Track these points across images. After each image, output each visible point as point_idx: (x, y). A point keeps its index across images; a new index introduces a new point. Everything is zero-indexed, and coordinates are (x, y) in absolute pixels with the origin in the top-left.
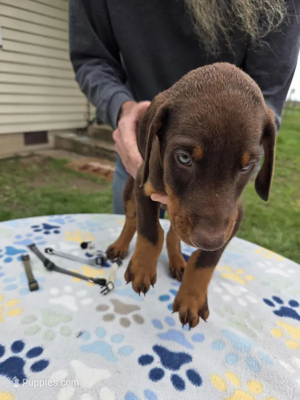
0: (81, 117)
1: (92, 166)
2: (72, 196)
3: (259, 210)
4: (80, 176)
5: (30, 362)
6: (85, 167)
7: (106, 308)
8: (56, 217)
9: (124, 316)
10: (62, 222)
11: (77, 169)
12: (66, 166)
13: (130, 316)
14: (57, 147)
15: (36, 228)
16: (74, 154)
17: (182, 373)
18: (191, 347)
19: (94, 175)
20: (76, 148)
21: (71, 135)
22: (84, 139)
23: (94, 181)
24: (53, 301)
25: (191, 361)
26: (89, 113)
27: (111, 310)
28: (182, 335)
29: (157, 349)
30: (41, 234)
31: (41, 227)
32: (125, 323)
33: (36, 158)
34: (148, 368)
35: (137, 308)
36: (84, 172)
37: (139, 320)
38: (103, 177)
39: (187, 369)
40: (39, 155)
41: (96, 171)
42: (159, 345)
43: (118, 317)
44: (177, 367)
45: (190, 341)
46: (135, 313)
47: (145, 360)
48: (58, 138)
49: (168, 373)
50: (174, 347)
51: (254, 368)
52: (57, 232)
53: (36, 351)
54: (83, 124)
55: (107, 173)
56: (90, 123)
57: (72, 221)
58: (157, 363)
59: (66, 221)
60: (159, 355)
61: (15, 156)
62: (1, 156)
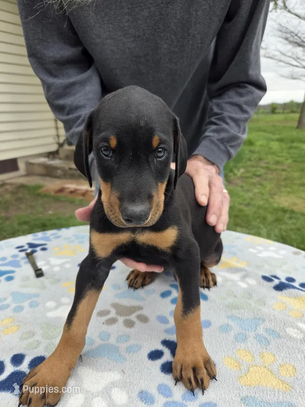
0: (51, 140)
1: (68, 188)
2: (50, 220)
3: (241, 211)
4: (56, 200)
6: (61, 190)
7: (108, 312)
8: (40, 235)
9: (127, 318)
10: (48, 239)
11: (53, 193)
12: (40, 191)
13: (133, 317)
14: (29, 174)
15: (21, 249)
16: (48, 179)
19: (71, 197)
20: (49, 172)
21: (43, 160)
22: (56, 162)
23: (72, 202)
24: (50, 315)
26: (58, 136)
27: (113, 314)
29: (166, 343)
31: (26, 247)
32: (129, 324)
33: (8, 187)
34: (159, 362)
35: (140, 308)
36: (60, 195)
37: (144, 319)
38: (81, 198)
40: (11, 184)
41: (73, 192)
42: (167, 339)
43: (121, 320)
46: (139, 313)
48: (29, 164)
51: (264, 343)
52: (44, 249)
54: (54, 148)
55: (85, 194)
56: (61, 145)
57: (58, 237)
59: (51, 238)
60: (169, 348)
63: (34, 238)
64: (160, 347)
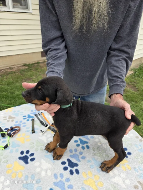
5: (30, 158)
17: (74, 169)
18: (79, 161)
25: (78, 166)
28: (78, 156)
34: (64, 166)
39: (76, 168)
42: (69, 159)
44: (73, 167)
45: (80, 158)
47: (63, 163)
49: (69, 169)
50: (74, 161)
53: (32, 155)
58: (67, 165)
60: (68, 162)
61: (37, 62)
62: (32, 62)
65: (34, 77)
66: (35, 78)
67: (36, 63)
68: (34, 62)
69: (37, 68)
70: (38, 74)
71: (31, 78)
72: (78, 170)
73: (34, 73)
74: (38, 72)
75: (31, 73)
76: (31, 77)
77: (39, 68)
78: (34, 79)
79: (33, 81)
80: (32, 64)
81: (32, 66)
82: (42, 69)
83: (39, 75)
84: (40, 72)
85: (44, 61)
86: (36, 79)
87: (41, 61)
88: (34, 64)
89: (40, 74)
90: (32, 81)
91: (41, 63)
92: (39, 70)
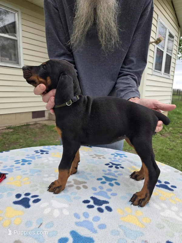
5: (32, 199)
7: (70, 182)
8: (47, 147)
9: (78, 185)
10: (50, 149)
13: (81, 186)
14: (49, 119)
15: (37, 152)
17: (103, 207)
18: (110, 198)
25: (109, 203)
27: (72, 183)
28: (106, 193)
29: (92, 198)
30: (39, 154)
31: (39, 151)
32: (78, 188)
33: (38, 125)
34: (87, 204)
35: (85, 183)
39: (106, 206)
40: (39, 124)
43: (75, 186)
44: (101, 205)
45: (110, 196)
47: (86, 202)
48: (50, 115)
49: (96, 207)
52: (47, 153)
53: (36, 196)
57: (55, 149)
58: (92, 203)
59: (52, 148)
60: (93, 200)
61: (26, 124)
62: (19, 124)
63: (43, 148)
64: (89, 199)
65: (21, 141)
66: (23, 142)
67: (24, 125)
68: (22, 124)
69: (26, 130)
70: (27, 137)
71: (18, 142)
72: (110, 207)
73: (21, 136)
74: (28, 134)
75: (18, 136)
76: (17, 140)
77: (29, 130)
78: (21, 143)
79: (20, 145)
80: (19, 127)
81: (20, 128)
82: (33, 131)
83: (29, 138)
84: (31, 134)
85: (35, 123)
86: (25, 142)
87: (31, 123)
88: (22, 126)
89: (30, 136)
90: (18, 145)
91: (32, 125)
92: (28, 133)
